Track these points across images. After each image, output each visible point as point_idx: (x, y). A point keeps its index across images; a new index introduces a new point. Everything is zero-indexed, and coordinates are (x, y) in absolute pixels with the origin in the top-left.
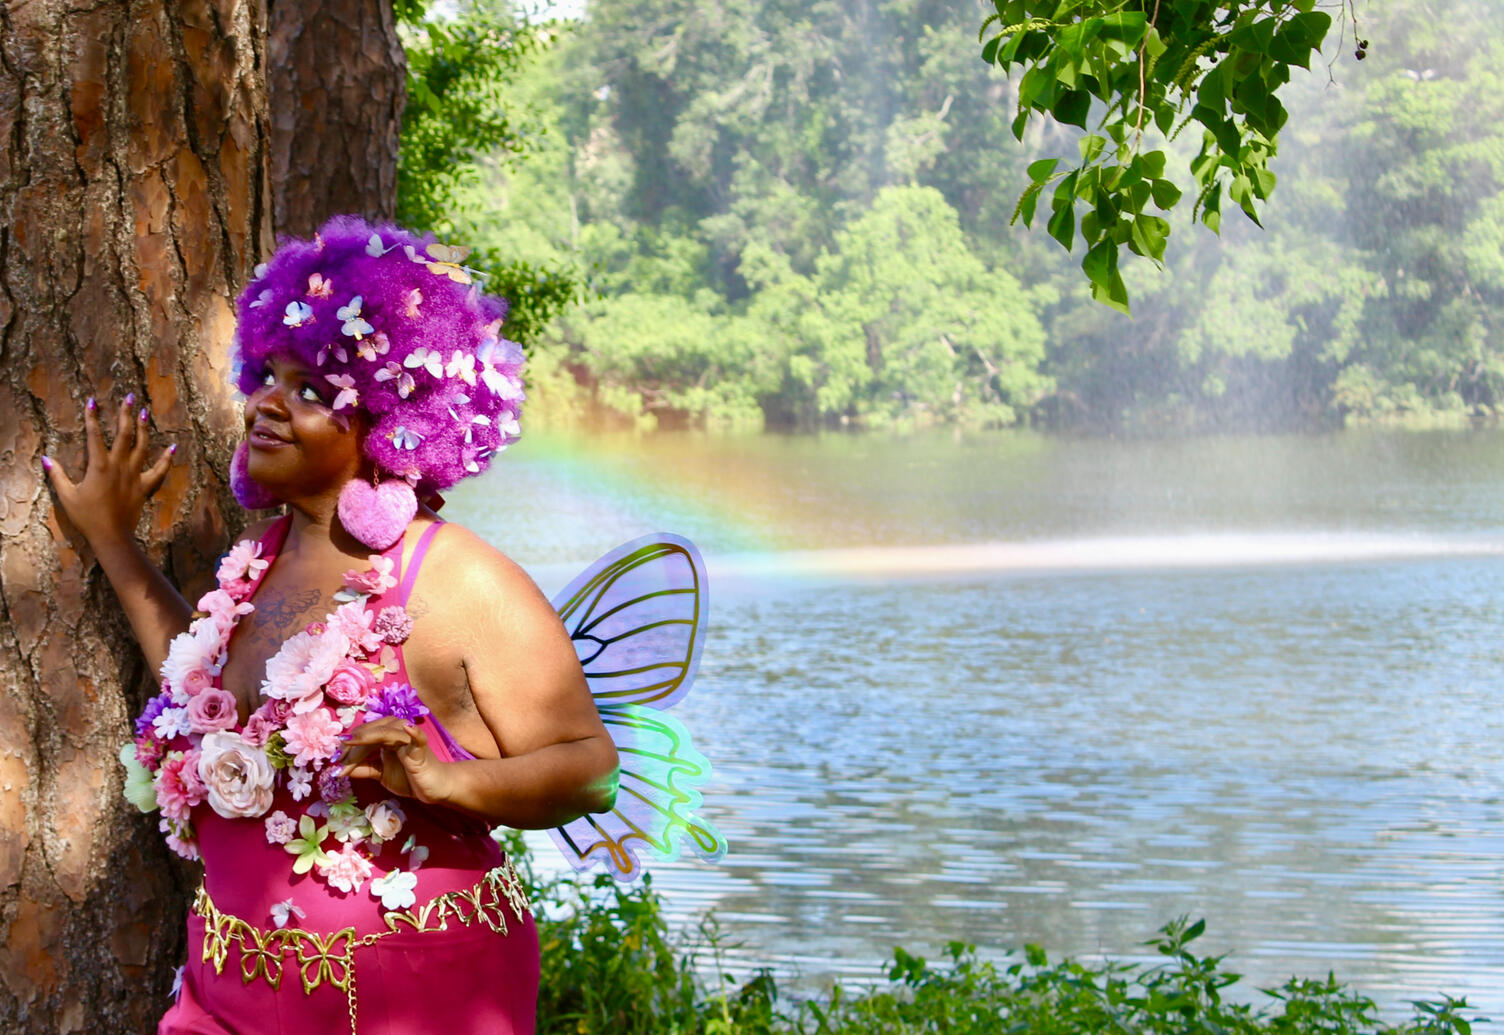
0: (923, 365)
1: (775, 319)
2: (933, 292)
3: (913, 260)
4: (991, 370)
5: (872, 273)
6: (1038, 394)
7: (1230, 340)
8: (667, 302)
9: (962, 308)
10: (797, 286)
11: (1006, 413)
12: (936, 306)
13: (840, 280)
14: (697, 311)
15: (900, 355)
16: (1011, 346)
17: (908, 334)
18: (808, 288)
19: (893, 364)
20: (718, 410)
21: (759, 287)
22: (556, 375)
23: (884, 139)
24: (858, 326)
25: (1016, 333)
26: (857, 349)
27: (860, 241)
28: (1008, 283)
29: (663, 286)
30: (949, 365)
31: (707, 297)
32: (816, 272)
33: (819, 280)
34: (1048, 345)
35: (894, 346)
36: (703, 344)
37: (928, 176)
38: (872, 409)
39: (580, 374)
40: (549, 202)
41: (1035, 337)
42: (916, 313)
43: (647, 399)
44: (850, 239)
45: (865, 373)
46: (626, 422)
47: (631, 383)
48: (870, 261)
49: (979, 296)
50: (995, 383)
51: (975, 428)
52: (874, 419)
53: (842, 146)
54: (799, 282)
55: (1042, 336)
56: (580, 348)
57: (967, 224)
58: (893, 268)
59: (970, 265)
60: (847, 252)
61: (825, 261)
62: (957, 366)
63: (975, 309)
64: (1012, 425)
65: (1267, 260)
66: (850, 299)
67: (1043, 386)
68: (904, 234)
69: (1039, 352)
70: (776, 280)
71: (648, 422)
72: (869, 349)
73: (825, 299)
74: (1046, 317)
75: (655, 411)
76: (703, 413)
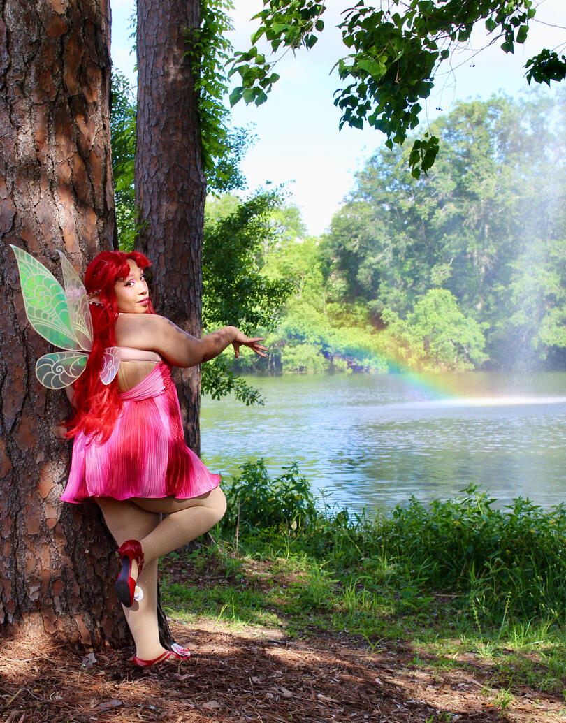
0: (443, 350)
1: (393, 335)
2: (447, 325)
3: (439, 314)
4: (467, 352)
5: (426, 319)
6: (484, 360)
7: (548, 341)
8: (355, 329)
9: (456, 330)
10: (401, 324)
11: (471, 366)
12: (447, 329)
13: (415, 321)
14: (367, 332)
15: (436, 346)
16: (473, 343)
17: (438, 340)
18: (405, 324)
19: (433, 350)
20: (373, 367)
21: (387, 324)
22: (318, 355)
23: (430, 273)
24: (421, 337)
25: (475, 339)
26: (421, 345)
27: (422, 308)
28: (472, 322)
29: (355, 324)
30: (452, 350)
31: (370, 328)
32: (407, 319)
33: (408, 321)
34: (486, 343)
35: (433, 344)
36: (369, 344)
37: (445, 285)
38: (426, 365)
39: (326, 355)
40: (316, 296)
41: (482, 340)
42: (441, 332)
43: (349, 363)
44: (418, 308)
45: (424, 353)
46: (342, 371)
47: (343, 357)
48: (426, 315)
49: (463, 326)
50: (468, 356)
51: (462, 371)
52: (427, 368)
53: (417, 276)
54: (401, 322)
55: (484, 340)
56: (326, 346)
57: (459, 302)
58: (433, 317)
59: (459, 316)
60: (417, 312)
61: (409, 315)
62: (455, 350)
63: (461, 331)
64: (474, 370)
65: (561, 313)
66: (419, 328)
67: (485, 357)
68: (437, 306)
69: (483, 345)
70: (393, 321)
71: (350, 371)
72: (425, 345)
73: (410, 328)
74: (486, 333)
75: (352, 367)
76: (368, 367)
